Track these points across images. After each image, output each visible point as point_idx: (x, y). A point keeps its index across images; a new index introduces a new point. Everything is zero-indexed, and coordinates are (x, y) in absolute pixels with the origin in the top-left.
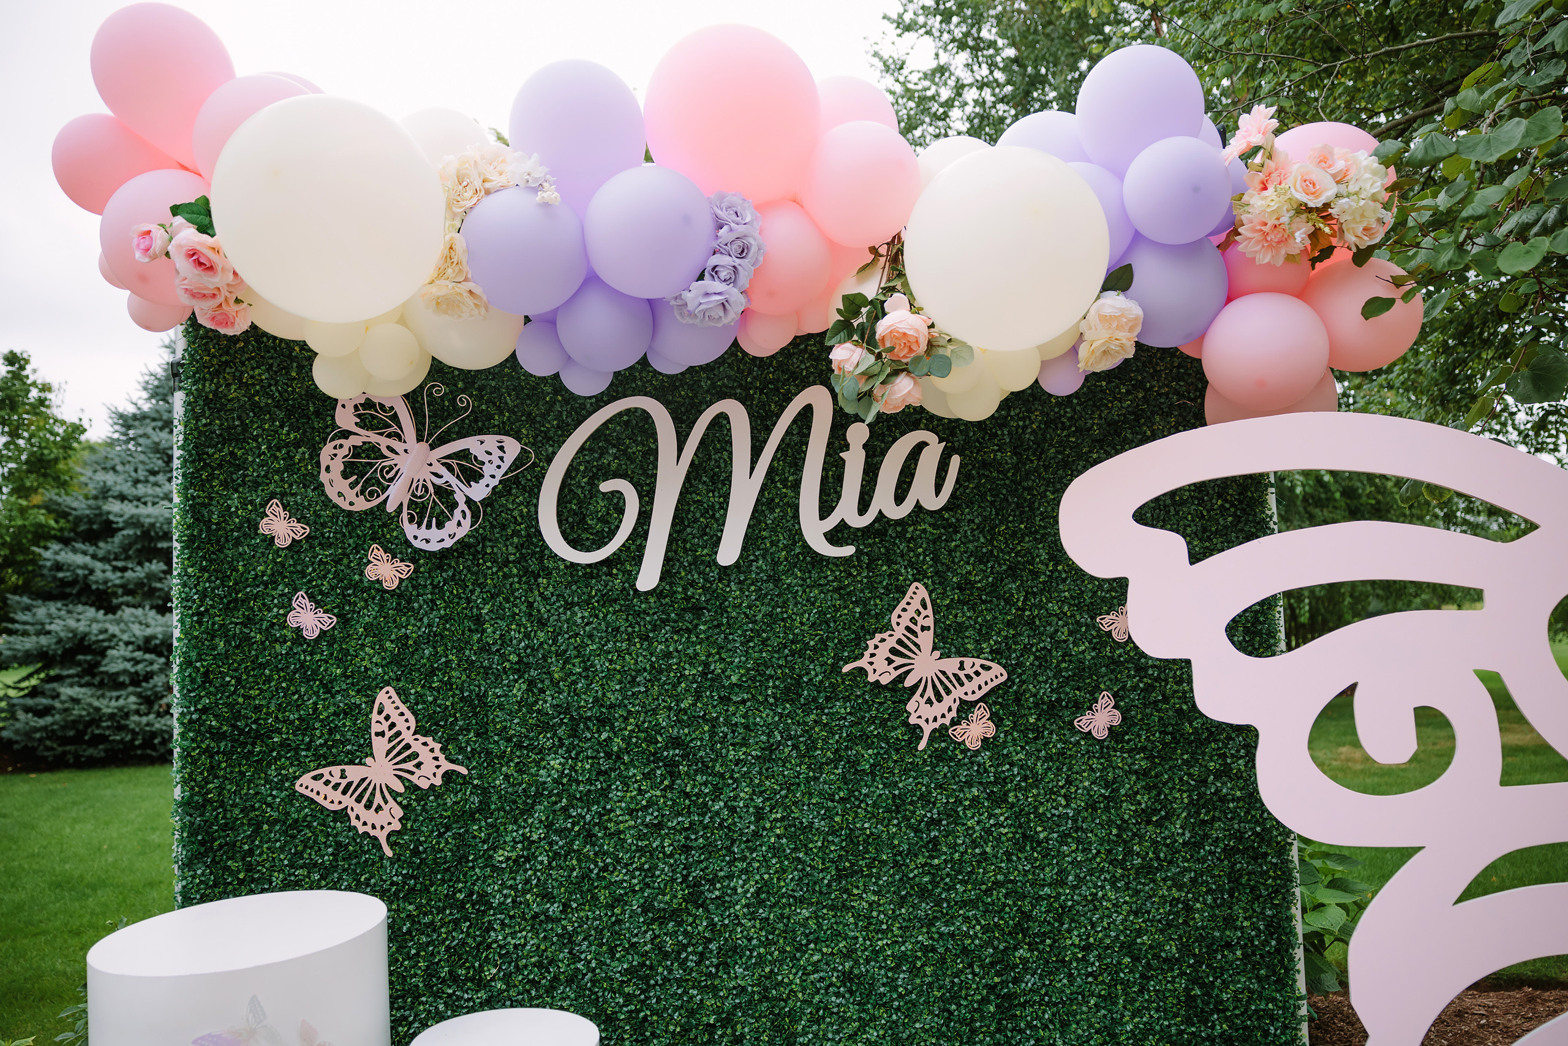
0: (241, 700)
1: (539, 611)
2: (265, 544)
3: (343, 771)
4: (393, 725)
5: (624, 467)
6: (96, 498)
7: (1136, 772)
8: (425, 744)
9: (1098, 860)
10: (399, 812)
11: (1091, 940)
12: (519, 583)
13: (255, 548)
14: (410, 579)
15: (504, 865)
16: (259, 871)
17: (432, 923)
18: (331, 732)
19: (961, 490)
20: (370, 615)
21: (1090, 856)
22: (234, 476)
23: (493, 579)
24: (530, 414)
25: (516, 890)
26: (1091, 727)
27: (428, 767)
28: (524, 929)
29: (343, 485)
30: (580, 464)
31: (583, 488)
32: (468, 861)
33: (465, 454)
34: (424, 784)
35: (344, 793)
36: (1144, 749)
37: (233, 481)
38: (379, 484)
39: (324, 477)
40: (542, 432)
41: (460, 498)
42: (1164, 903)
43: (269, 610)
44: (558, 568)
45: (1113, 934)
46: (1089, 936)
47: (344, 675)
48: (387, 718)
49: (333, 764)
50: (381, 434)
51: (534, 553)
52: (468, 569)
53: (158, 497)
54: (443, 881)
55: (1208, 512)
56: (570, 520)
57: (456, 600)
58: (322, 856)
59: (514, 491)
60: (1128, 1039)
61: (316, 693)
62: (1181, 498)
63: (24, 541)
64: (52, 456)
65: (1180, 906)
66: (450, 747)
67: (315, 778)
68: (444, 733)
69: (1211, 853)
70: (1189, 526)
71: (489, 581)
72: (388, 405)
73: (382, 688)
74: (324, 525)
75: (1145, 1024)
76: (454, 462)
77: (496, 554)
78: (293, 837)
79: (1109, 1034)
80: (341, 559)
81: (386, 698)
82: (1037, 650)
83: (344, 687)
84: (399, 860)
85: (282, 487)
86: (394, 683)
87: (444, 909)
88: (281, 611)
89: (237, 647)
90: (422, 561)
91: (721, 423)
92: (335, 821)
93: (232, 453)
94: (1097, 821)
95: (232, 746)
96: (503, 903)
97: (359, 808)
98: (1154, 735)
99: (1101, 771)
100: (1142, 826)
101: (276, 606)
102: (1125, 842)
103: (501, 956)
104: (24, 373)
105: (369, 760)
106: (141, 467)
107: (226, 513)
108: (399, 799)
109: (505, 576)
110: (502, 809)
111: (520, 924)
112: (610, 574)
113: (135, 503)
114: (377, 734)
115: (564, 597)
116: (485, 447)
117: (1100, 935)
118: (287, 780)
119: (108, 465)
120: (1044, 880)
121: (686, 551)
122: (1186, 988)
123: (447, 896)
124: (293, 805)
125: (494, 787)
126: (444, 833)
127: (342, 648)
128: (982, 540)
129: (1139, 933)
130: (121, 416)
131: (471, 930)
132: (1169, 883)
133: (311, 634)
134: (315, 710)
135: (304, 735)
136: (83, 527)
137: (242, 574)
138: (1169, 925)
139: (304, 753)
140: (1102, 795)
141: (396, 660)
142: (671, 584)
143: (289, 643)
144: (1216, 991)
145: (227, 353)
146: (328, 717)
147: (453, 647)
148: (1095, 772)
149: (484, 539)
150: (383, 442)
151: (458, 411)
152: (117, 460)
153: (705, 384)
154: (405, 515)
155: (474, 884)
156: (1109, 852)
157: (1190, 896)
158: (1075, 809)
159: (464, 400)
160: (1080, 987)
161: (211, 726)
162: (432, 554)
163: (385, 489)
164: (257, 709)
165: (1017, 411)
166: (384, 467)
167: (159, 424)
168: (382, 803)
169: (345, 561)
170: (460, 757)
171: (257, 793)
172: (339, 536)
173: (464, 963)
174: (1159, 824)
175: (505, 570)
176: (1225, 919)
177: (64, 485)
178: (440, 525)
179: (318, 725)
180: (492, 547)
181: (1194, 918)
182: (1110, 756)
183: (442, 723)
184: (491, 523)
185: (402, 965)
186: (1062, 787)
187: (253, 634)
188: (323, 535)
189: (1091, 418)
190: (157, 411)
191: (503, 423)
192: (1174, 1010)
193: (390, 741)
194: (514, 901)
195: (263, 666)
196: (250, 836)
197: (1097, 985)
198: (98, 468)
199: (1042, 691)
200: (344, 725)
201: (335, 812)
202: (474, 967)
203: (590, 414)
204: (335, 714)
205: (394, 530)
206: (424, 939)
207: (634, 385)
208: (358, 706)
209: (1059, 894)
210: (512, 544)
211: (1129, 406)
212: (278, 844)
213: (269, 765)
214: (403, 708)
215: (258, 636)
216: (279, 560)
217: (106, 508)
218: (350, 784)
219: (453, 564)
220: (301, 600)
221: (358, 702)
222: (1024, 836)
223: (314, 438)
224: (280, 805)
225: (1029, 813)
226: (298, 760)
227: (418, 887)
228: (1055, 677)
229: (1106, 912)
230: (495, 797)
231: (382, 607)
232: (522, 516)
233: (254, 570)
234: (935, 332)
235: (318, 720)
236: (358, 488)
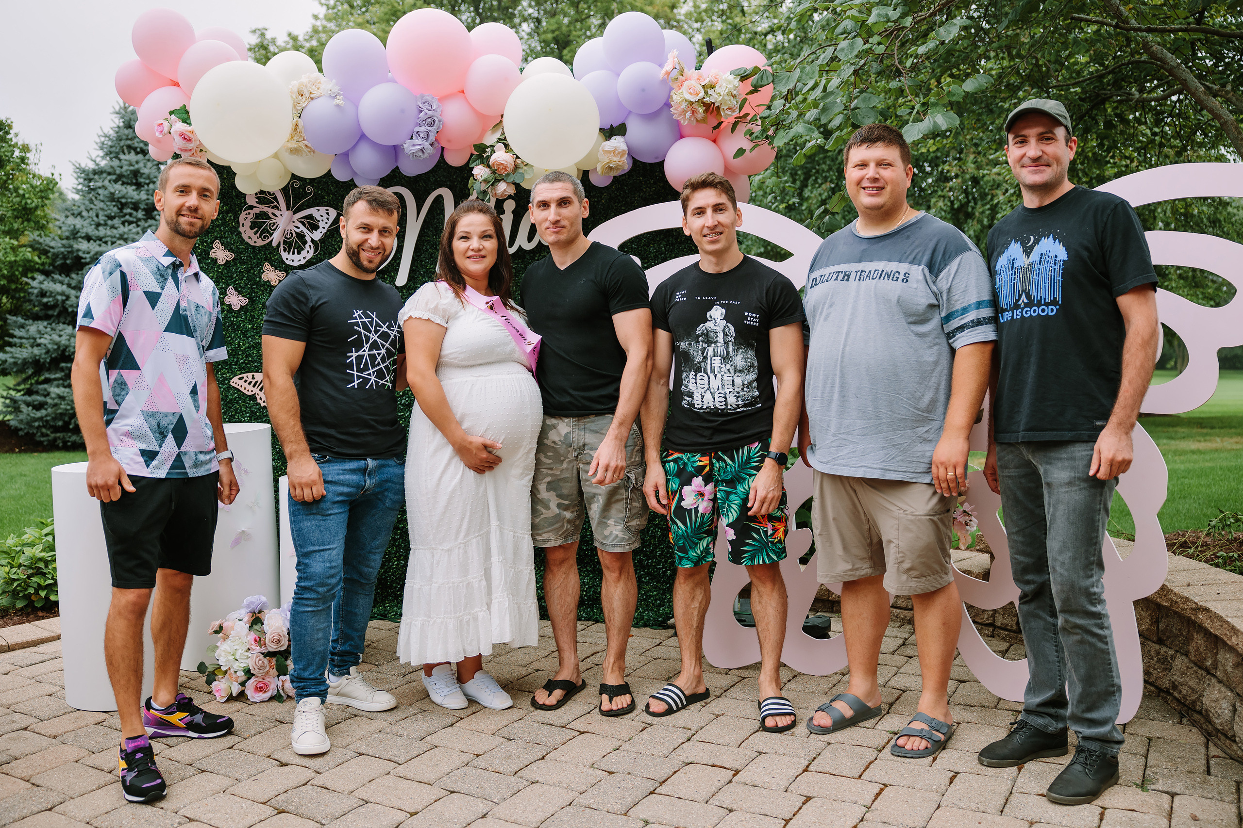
3: (253, 376)
6: (67, 238)
18: (247, 356)
29: (251, 233)
33: (310, 217)
35: (254, 386)
38: (268, 232)
39: (241, 229)
41: (308, 239)
47: (252, 328)
49: (248, 372)
50: (269, 207)
53: (115, 237)
61: (239, 337)
63: (17, 273)
64: (34, 205)
67: (240, 379)
72: (272, 193)
74: (242, 253)
76: (305, 221)
78: (230, 408)
80: (250, 270)
83: (253, 334)
85: (221, 234)
91: (439, 200)
92: (250, 400)
97: (261, 394)
104: (9, 137)
106: (101, 213)
113: (98, 242)
116: (320, 213)
119: (76, 212)
121: (422, 266)
124: (229, 392)
127: (251, 315)
130: (84, 171)
133: (236, 308)
134: (239, 345)
136: (59, 262)
139: (234, 367)
142: (414, 283)
146: (245, 349)
150: (270, 211)
151: (307, 194)
152: (83, 208)
153: (432, 179)
154: (281, 248)
159: (309, 189)
163: (271, 235)
166: (271, 224)
167: (114, 177)
169: (252, 271)
172: (249, 258)
177: (42, 228)
178: (299, 253)
179: (240, 353)
184: (324, 252)
188: (241, 258)
190: (112, 167)
191: (330, 201)
198: (69, 214)
200: (252, 353)
204: (248, 347)
207: (395, 180)
216: (221, 270)
217: (76, 246)
218: (257, 382)
220: (231, 290)
223: (236, 209)
226: (233, 370)
234: (519, 161)
235: (240, 350)
236: (258, 234)
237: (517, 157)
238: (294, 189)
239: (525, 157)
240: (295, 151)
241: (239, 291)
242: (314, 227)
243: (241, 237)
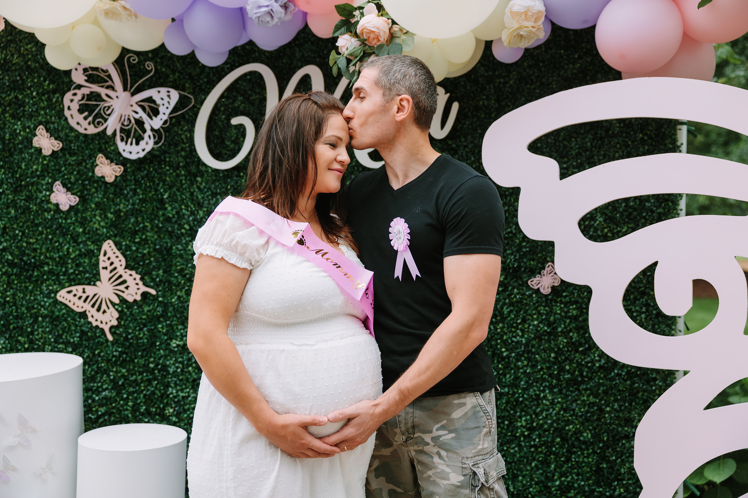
0: (25, 244)
1: (197, 197)
2: (37, 153)
3: (84, 289)
4: (112, 264)
5: (247, 108)
7: (569, 317)
8: (131, 275)
9: (541, 373)
10: (116, 315)
11: (535, 424)
12: (186, 180)
13: (31, 155)
14: (121, 175)
15: (176, 349)
16: (37, 344)
17: (136, 380)
18: (78, 265)
19: (460, 125)
20: (98, 197)
21: (536, 370)
22: (18, 111)
23: (170, 177)
24: (190, 75)
25: (183, 365)
26: (539, 285)
27: (133, 289)
28: (188, 388)
29: (79, 118)
30: (221, 106)
31: (223, 121)
32: (156, 346)
33: (150, 100)
34: (130, 299)
35: (85, 301)
36: (576, 302)
37: (18, 114)
38: (103, 117)
39: (67, 113)
40: (197, 86)
41: (147, 127)
42: (585, 405)
43: (41, 192)
44: (207, 171)
45: (549, 422)
46: (533, 422)
47: (84, 232)
48: (109, 259)
50: (102, 87)
51: (194, 162)
52: (156, 171)
54: (142, 356)
55: (633, 142)
56: (215, 141)
57: (149, 189)
58: (73, 338)
59: (182, 123)
60: (555, 490)
61: (69, 243)
62: (613, 133)
65: (595, 408)
66: (146, 278)
67: (69, 292)
68: (142, 269)
69: (618, 375)
70: (618, 152)
71: (168, 179)
72: (105, 68)
73: (105, 241)
74: (71, 142)
75: (568, 482)
76: (145, 104)
77: (172, 162)
78: (57, 326)
79: (544, 486)
80: (81, 163)
81: (108, 246)
82: (506, 233)
83: (84, 239)
84: (117, 342)
85: (46, 118)
86: (113, 238)
87: (143, 373)
88: (48, 193)
89: (22, 213)
90: (128, 165)
91: (306, 80)
92: (80, 318)
93: (16, 97)
94: (542, 348)
95: (20, 271)
96: (176, 371)
97: (93, 311)
98: (583, 294)
99: (547, 314)
100: (573, 353)
101: (44, 190)
102: (559, 362)
103: (175, 402)
105: (98, 283)
107: (14, 134)
108: (116, 307)
109: (178, 176)
110: (175, 316)
111: (185, 385)
112: (238, 176)
114: (103, 268)
115: (211, 189)
116: (161, 95)
117: (541, 422)
118: (53, 293)
120: (505, 382)
122: (597, 461)
123: (144, 365)
124: (56, 307)
125: (171, 303)
126: (143, 328)
127: (82, 217)
128: (473, 159)
129: (568, 423)
131: (158, 386)
132: (588, 392)
133: (64, 207)
134: (68, 252)
135: (62, 267)
137: (24, 170)
138: (587, 420)
139: (62, 277)
140: (545, 331)
141: (113, 225)
143: (52, 212)
144: (617, 467)
145: (11, 35)
146: (75, 257)
147: (148, 218)
148: (542, 316)
149: (165, 152)
150: (103, 92)
153: (298, 55)
154: (118, 138)
155: (159, 359)
156: (549, 368)
157: (603, 402)
158: (526, 339)
159: (150, 66)
160: (526, 453)
161: (8, 259)
162: (135, 161)
163: (106, 120)
164: (35, 250)
165: (501, 72)
166: (105, 107)
168: (106, 309)
169: (84, 164)
170: (152, 284)
171: (35, 299)
172: (80, 149)
173: (154, 405)
174: (584, 353)
175: (178, 172)
176: (625, 420)
178: (137, 143)
179: (70, 261)
180: (170, 158)
181: (605, 417)
182: (552, 305)
183: (141, 263)
184: (168, 142)
185: (119, 403)
186: (520, 324)
187: (31, 206)
188: (70, 148)
189: (552, 77)
191: (175, 80)
192: (588, 475)
193: (111, 272)
194: (182, 371)
195: (37, 225)
196: (31, 324)
197: (537, 454)
199: (509, 261)
200: (84, 262)
201: (80, 313)
202: (160, 408)
203: (227, 74)
204: (80, 255)
205: (111, 146)
206: (131, 389)
207: (254, 56)
208: (92, 251)
209: (514, 393)
210: (181, 156)
211: (579, 67)
212: (48, 329)
213: (42, 283)
214: (118, 253)
215: (35, 208)
216: (45, 162)
218: (88, 297)
219: (147, 167)
220: (58, 186)
221: (92, 248)
222: (494, 354)
223: (63, 88)
224: (49, 306)
225: (497, 340)
226: (59, 281)
227: (128, 359)
228: (518, 251)
229: (546, 407)
230: (171, 309)
231: (105, 193)
232: (186, 138)
233: (32, 167)
234: (396, 28)
235: (69, 258)
236: (90, 119)
237: (394, 23)
238: (131, 66)
239: (404, 22)
240: (108, 13)
241: (69, 188)
242: (154, 112)
243: (68, 123)
